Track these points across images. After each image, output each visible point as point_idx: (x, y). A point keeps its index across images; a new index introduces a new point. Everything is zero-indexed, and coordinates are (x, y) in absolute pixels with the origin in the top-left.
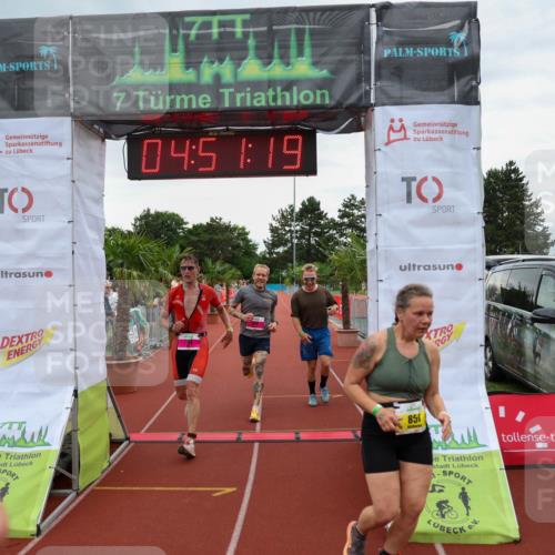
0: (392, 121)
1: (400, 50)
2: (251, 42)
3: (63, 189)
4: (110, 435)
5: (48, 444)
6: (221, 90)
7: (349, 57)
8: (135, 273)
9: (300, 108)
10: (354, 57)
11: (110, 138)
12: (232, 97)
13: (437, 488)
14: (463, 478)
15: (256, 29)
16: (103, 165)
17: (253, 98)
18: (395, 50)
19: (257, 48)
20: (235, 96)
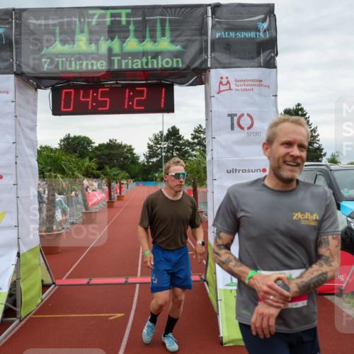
0: (222, 78)
1: (227, 33)
2: (132, 27)
3: (10, 121)
4: (42, 281)
6: (113, 58)
7: (194, 38)
8: (59, 176)
9: (163, 70)
10: (198, 38)
11: (41, 88)
12: (120, 62)
15: (135, 19)
16: (36, 106)
17: (133, 63)
18: (223, 33)
19: (136, 31)
20: (121, 62)
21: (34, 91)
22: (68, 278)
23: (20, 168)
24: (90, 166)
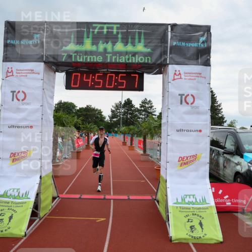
0: (176, 71)
1: (180, 43)
2: (120, 36)
3: (39, 92)
5: (29, 198)
6: (107, 55)
8: (60, 128)
9: (139, 64)
11: (58, 72)
13: (190, 221)
14: (201, 217)
15: (122, 31)
16: (54, 83)
17: (119, 59)
18: (178, 42)
19: (122, 38)
20: (112, 58)
21: (53, 73)
22: (66, 193)
23: (44, 122)
24: (78, 122)
